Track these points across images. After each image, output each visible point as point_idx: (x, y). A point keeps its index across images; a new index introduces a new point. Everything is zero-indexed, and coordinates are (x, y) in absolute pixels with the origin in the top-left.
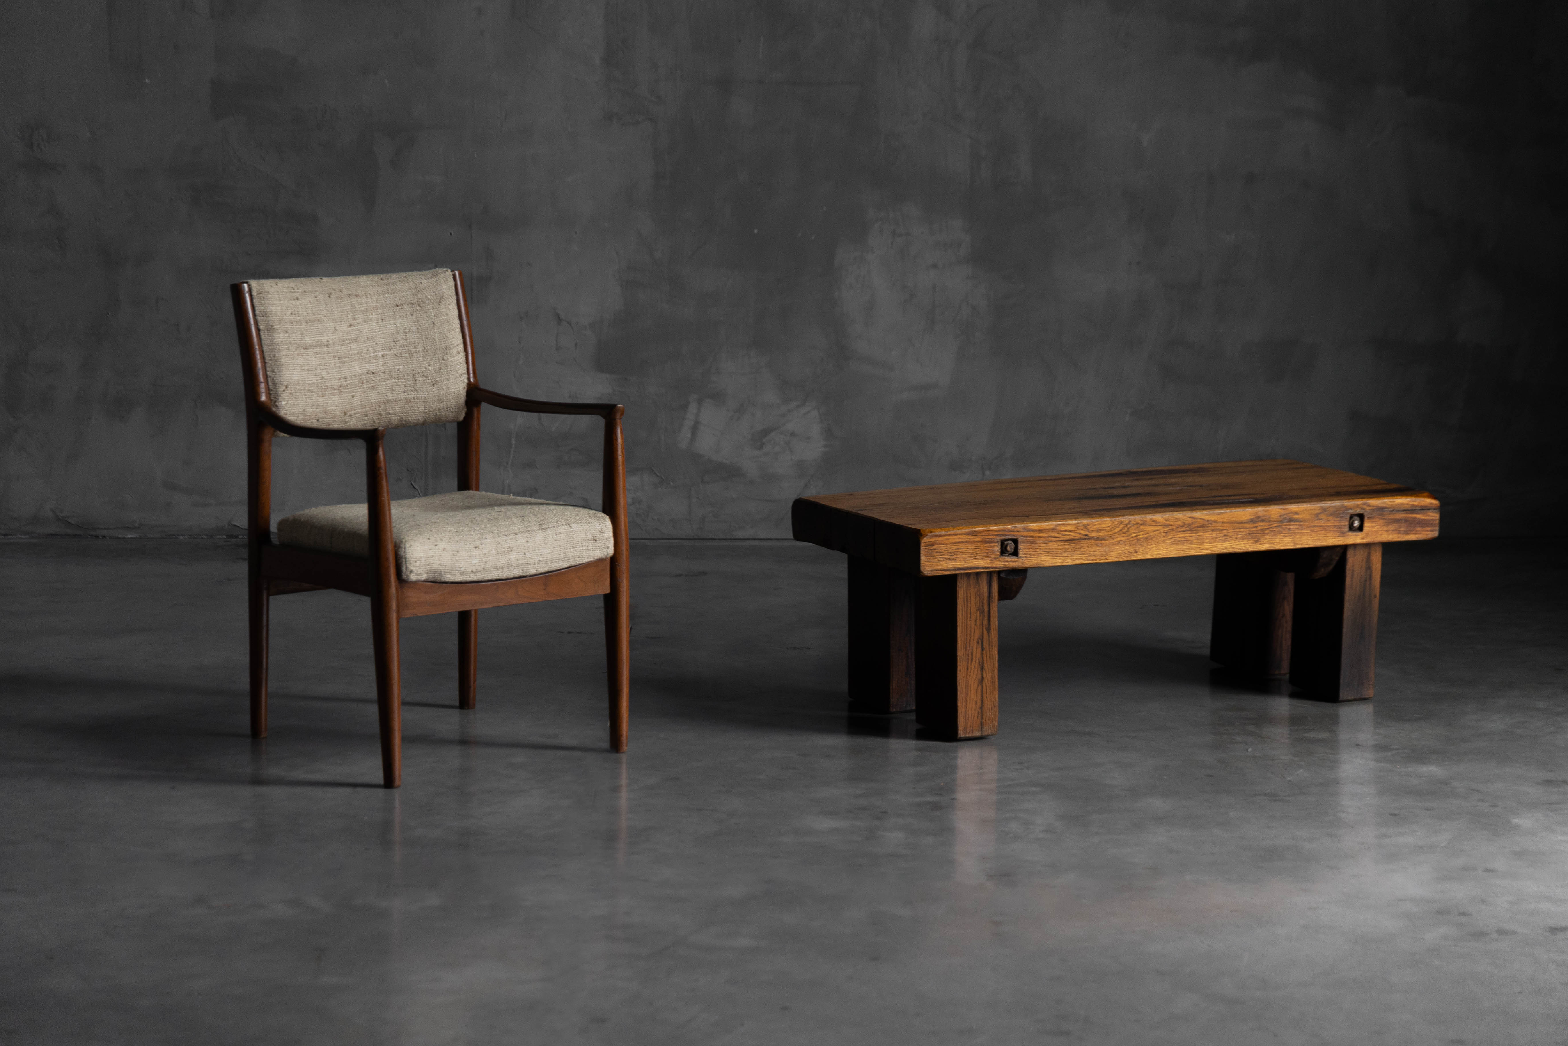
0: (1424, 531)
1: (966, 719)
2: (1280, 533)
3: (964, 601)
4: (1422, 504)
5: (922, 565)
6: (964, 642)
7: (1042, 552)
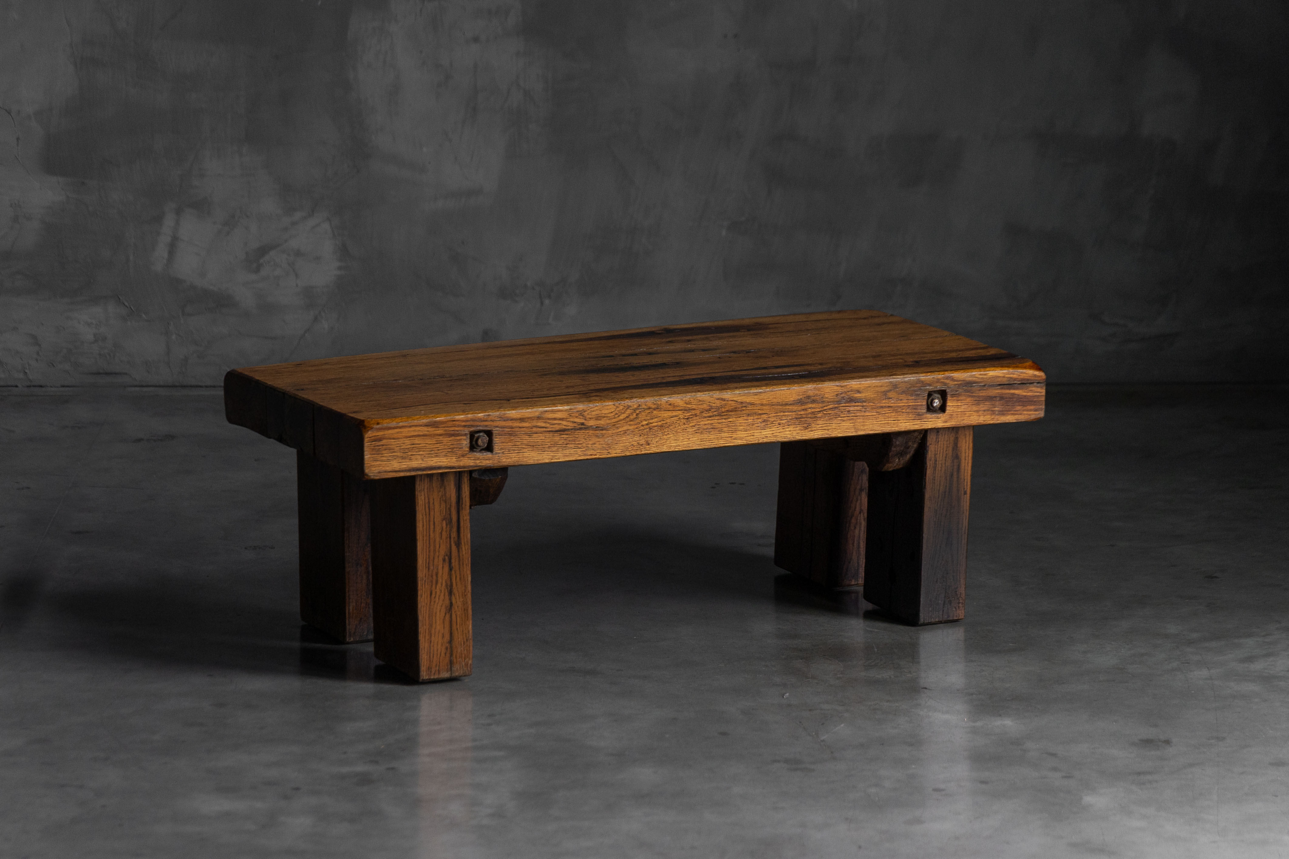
0: (1024, 410)
1: (430, 657)
2: (837, 416)
3: (425, 508)
4: (1023, 376)
5: (366, 465)
6: (426, 560)
7: (524, 446)
